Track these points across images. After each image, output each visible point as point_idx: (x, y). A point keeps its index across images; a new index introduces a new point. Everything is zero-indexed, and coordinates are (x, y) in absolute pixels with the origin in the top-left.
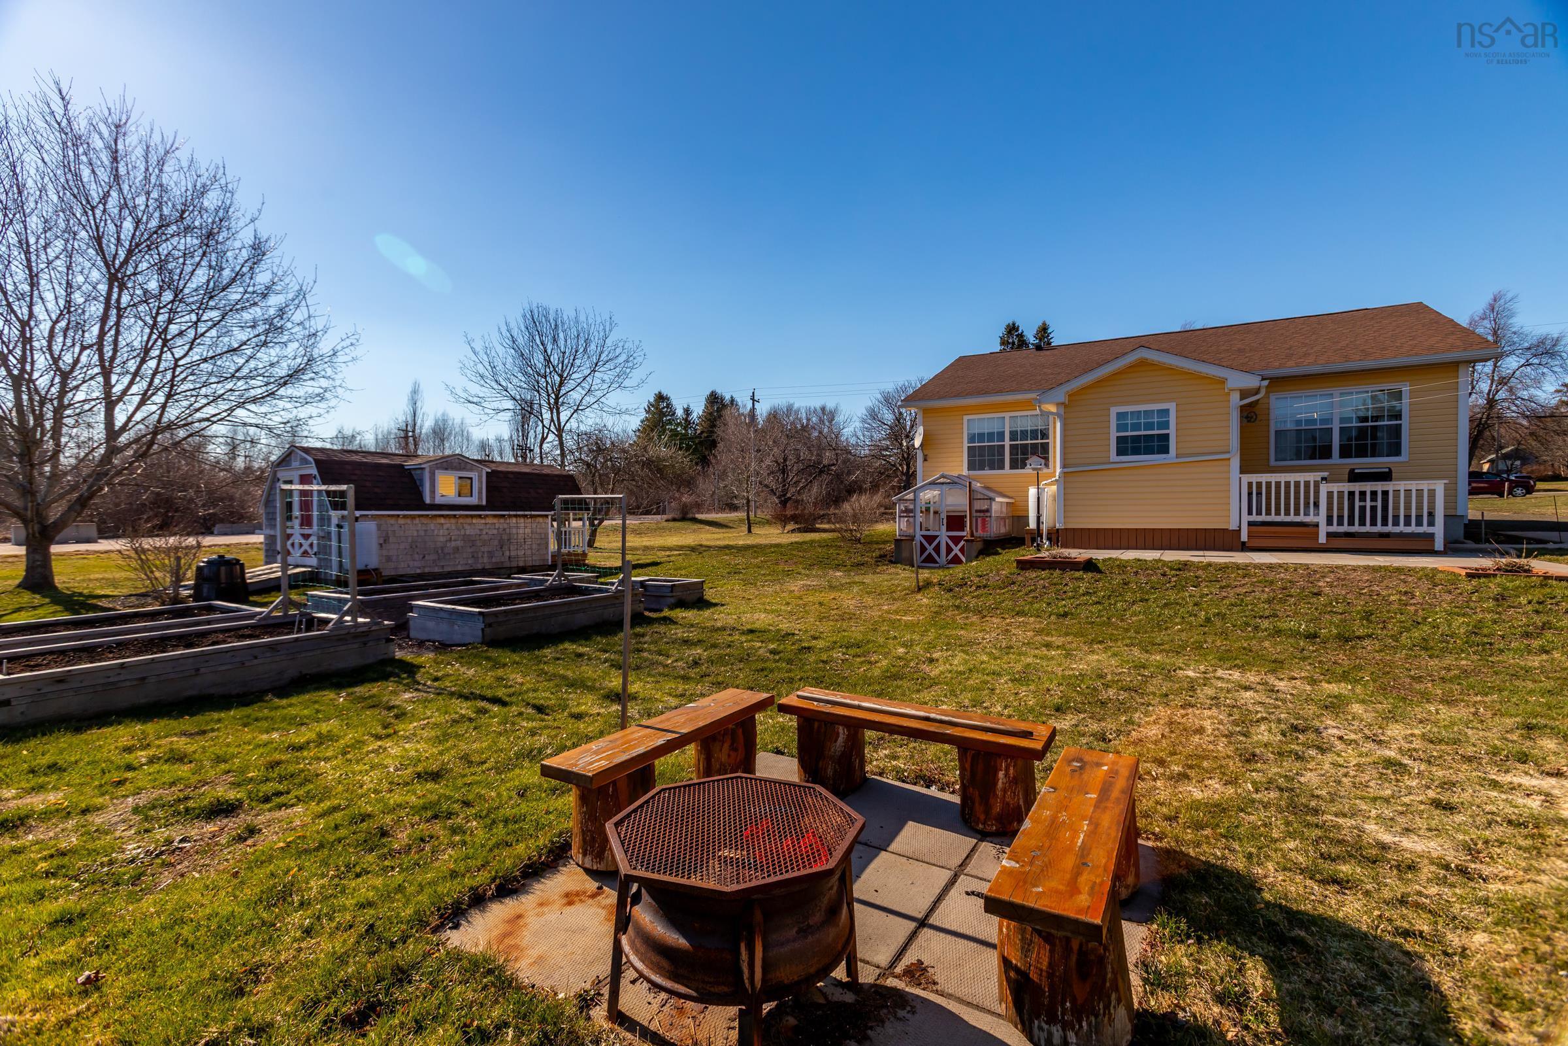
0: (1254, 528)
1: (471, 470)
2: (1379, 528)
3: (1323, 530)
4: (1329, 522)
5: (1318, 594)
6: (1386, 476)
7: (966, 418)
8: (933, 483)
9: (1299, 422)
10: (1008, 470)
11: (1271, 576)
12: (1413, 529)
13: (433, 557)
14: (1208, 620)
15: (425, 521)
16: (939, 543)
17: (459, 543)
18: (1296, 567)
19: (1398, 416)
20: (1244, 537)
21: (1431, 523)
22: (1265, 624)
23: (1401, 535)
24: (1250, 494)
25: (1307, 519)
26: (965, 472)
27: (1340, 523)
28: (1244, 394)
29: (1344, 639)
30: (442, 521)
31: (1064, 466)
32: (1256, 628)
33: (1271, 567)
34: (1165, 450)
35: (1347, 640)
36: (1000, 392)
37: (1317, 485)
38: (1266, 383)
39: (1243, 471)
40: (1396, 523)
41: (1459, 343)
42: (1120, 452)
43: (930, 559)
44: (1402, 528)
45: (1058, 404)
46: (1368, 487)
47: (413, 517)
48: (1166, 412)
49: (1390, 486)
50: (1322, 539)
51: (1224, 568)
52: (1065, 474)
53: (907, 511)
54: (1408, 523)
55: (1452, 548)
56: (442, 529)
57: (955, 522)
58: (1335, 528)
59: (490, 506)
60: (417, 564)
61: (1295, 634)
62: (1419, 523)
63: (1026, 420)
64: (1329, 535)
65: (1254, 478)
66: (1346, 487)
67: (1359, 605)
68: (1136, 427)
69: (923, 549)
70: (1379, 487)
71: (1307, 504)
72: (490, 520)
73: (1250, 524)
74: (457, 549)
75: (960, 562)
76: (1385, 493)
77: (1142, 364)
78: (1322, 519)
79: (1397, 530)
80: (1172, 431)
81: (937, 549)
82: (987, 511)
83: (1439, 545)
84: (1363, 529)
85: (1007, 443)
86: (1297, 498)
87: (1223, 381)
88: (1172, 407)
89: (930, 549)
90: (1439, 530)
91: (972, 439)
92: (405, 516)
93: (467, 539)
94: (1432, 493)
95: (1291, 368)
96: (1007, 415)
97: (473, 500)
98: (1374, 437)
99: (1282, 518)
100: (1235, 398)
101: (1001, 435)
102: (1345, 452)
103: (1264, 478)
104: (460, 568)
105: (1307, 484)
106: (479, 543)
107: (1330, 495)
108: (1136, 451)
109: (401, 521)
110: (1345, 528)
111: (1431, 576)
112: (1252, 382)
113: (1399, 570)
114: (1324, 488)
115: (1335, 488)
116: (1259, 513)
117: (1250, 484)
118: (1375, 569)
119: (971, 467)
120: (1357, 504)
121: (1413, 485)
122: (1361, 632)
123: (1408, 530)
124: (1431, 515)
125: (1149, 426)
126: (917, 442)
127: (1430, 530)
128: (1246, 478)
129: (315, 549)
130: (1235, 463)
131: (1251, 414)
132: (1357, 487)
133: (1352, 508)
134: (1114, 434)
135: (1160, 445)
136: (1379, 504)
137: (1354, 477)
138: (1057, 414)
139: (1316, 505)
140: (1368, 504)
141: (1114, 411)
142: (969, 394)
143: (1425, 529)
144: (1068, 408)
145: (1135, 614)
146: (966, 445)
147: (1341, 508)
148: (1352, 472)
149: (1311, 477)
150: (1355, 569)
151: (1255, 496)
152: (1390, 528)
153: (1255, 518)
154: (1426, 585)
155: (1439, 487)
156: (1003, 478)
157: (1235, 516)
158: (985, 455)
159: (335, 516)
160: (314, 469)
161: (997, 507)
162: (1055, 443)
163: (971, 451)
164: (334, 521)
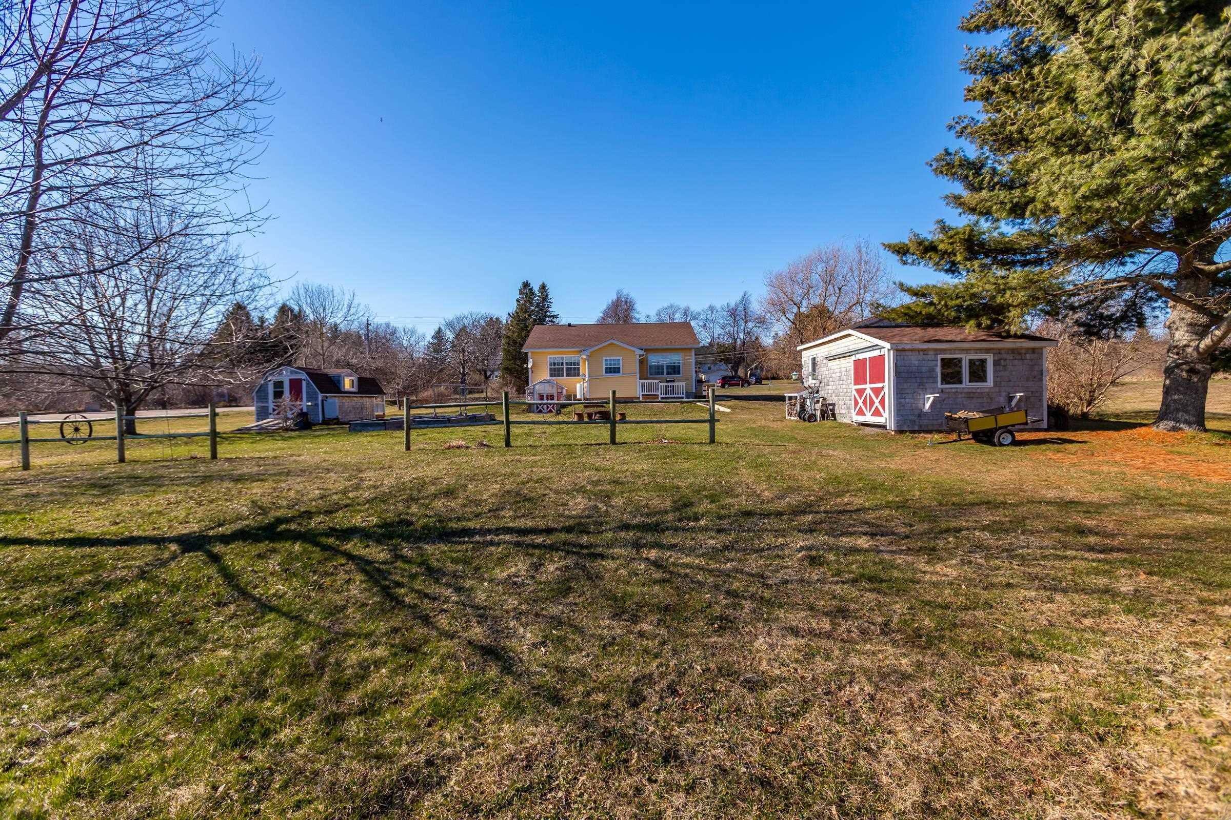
0: (643, 397)
1: (353, 376)
2: (672, 396)
3: (659, 397)
4: (661, 394)
6: (673, 381)
7: (551, 357)
8: (540, 382)
9: (655, 364)
10: (565, 377)
13: (344, 414)
16: (544, 406)
17: (351, 409)
19: (679, 363)
20: (641, 399)
21: (683, 395)
24: (642, 386)
25: (656, 394)
26: (548, 378)
27: (664, 394)
28: (640, 356)
30: (348, 398)
31: (589, 377)
34: (619, 372)
36: (562, 347)
37: (658, 383)
38: (646, 353)
39: (640, 379)
40: (676, 394)
41: (692, 342)
42: (606, 373)
43: (540, 412)
45: (587, 355)
46: (669, 384)
47: (341, 397)
48: (619, 360)
49: (676, 384)
50: (659, 399)
52: (589, 380)
53: (530, 393)
54: (678, 394)
56: (348, 402)
57: (550, 397)
58: (662, 396)
59: (360, 392)
62: (680, 395)
63: (574, 357)
64: (661, 398)
65: (643, 381)
66: (665, 384)
68: (610, 364)
69: (537, 408)
70: (672, 384)
71: (656, 389)
72: (360, 398)
73: (642, 395)
74: (350, 411)
75: (552, 412)
76: (674, 386)
77: (612, 344)
78: (659, 394)
79: (676, 396)
80: (621, 366)
81: (542, 408)
82: (561, 393)
84: (669, 396)
85: (565, 367)
86: (653, 387)
87: (634, 352)
88: (620, 358)
89: (540, 408)
91: (551, 365)
92: (337, 396)
93: (353, 407)
94: (683, 386)
95: (652, 346)
96: (565, 356)
97: (353, 390)
98: (674, 369)
99: (650, 393)
100: (638, 357)
101: (562, 364)
102: (668, 373)
103: (645, 381)
105: (656, 383)
106: (356, 409)
107: (661, 386)
108: (611, 372)
109: (338, 398)
110: (664, 396)
112: (642, 352)
114: (660, 384)
115: (662, 384)
116: (644, 392)
117: (642, 383)
119: (551, 376)
120: (667, 389)
121: (681, 384)
123: (678, 396)
124: (683, 392)
125: (614, 364)
126: (530, 366)
128: (641, 381)
129: (305, 411)
130: (638, 376)
131: (642, 362)
132: (667, 384)
134: (604, 367)
135: (616, 370)
136: (672, 389)
137: (667, 381)
138: (587, 359)
139: (658, 389)
140: (670, 389)
141: (604, 359)
142: (550, 348)
144: (590, 356)
146: (549, 367)
147: (663, 390)
149: (657, 381)
151: (644, 388)
152: (674, 396)
155: (684, 384)
156: (564, 380)
157: (638, 393)
158: (556, 371)
159: (320, 396)
160: (303, 376)
161: (564, 391)
162: (585, 369)
163: (551, 369)
164: (320, 398)
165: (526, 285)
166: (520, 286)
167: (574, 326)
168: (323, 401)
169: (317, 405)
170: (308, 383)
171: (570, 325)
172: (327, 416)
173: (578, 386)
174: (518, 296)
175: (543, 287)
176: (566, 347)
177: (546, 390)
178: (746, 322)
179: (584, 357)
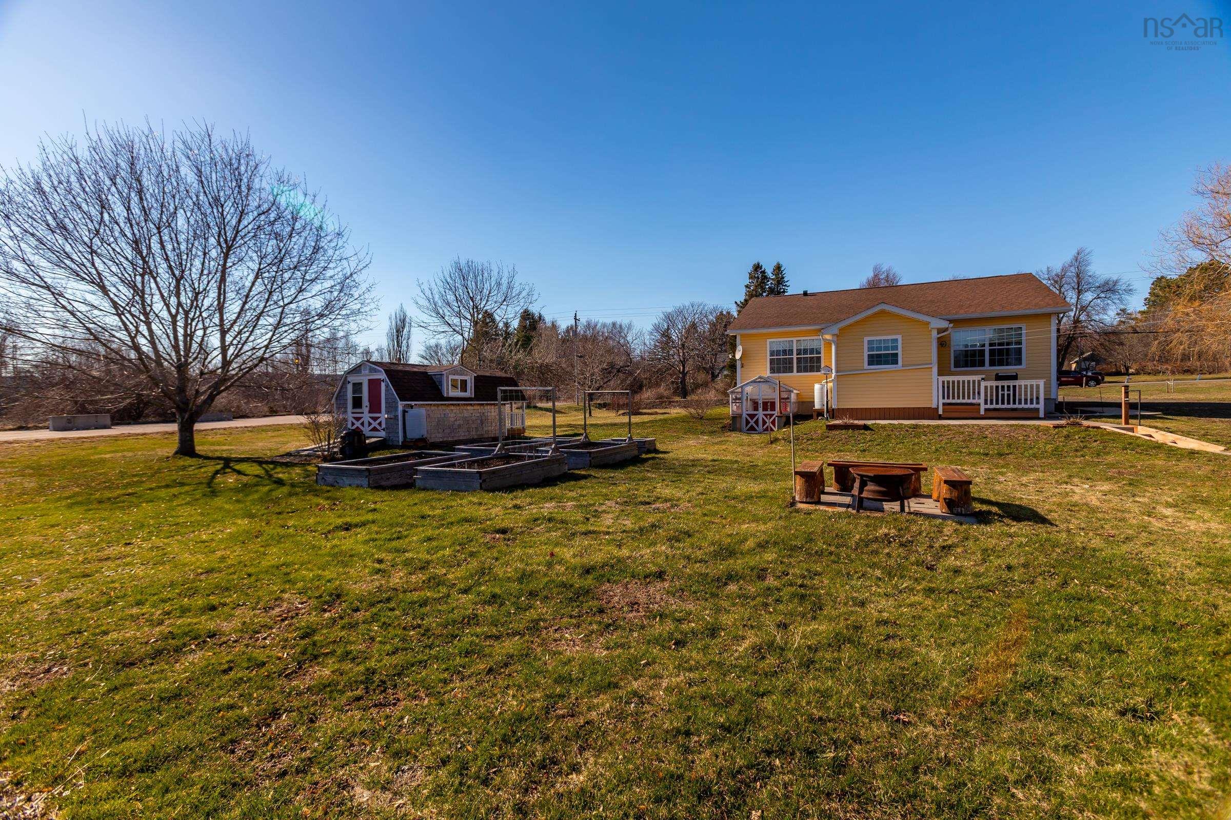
0: (946, 407)
1: (466, 375)
2: (1011, 406)
3: (983, 407)
4: (986, 403)
5: (986, 437)
6: (1015, 377)
7: (768, 341)
8: (754, 382)
9: (967, 346)
10: (795, 373)
11: (962, 430)
12: (1029, 406)
13: (447, 431)
14: (937, 450)
15: (444, 408)
16: (758, 419)
17: (461, 422)
18: (973, 426)
19: (1020, 343)
20: (941, 412)
21: (1038, 403)
22: (964, 450)
23: (1023, 409)
24: (943, 387)
25: (974, 401)
26: (768, 374)
27: (991, 403)
28: (940, 331)
29: (1000, 455)
30: (452, 408)
31: (837, 371)
32: (961, 452)
33: (960, 426)
34: (896, 362)
35: (1002, 455)
36: (790, 325)
37: (979, 382)
38: (951, 325)
39: (940, 374)
40: (1020, 403)
41: (1051, 302)
42: (870, 363)
43: (752, 429)
44: (1023, 406)
45: (833, 335)
46: (1006, 383)
47: (438, 405)
48: (896, 340)
49: (1017, 383)
50: (982, 412)
51: (938, 426)
52: (837, 376)
53: (736, 399)
54: (1026, 403)
55: (1048, 416)
56: (453, 413)
57: (769, 405)
58: (989, 406)
59: (477, 398)
60: (440, 435)
61: (978, 454)
62: (1032, 403)
63: (809, 341)
64: (986, 410)
65: (946, 378)
66: (994, 383)
67: (1005, 441)
68: (879, 349)
69: (747, 422)
70: (1011, 383)
71: (974, 393)
72: (476, 407)
73: (944, 404)
74: (459, 426)
75: (772, 430)
76: (1014, 387)
77: (883, 312)
78: (982, 401)
79: (1020, 406)
80: (900, 352)
81: (757, 422)
82: (788, 398)
83: (1042, 415)
84: (1003, 406)
85: (795, 356)
86: (969, 389)
87: (928, 323)
88: (899, 337)
89: (752, 422)
90: (1041, 406)
91: (772, 354)
92: (434, 405)
93: (465, 419)
94: (1038, 387)
95: (962, 315)
96: (794, 339)
97: (467, 394)
98: (1008, 354)
99: (961, 401)
100: (934, 333)
101: (790, 352)
102: (993, 363)
103: (951, 378)
104: (461, 438)
105: (974, 382)
106: (471, 422)
107: (986, 387)
108: (879, 363)
109: (433, 408)
110: (994, 406)
111: (1037, 428)
112: (944, 324)
113: (1023, 426)
114: (983, 384)
115: (989, 384)
116: (948, 398)
117: (943, 382)
118: (1011, 426)
119: (773, 370)
120: (1000, 392)
121: (1028, 382)
122: (1007, 452)
123: (1026, 406)
124: (1038, 398)
125: (886, 348)
126: (738, 356)
127: (1037, 406)
128: (941, 379)
129: (384, 426)
130: (935, 370)
131: (943, 343)
132: (1000, 383)
133: (997, 395)
134: (866, 353)
135: (892, 359)
136: (1011, 392)
137: (998, 378)
138: (834, 341)
139: (979, 393)
140: (1006, 392)
141: (866, 339)
142: (770, 327)
143: (1034, 406)
144: (839, 337)
145: (899, 449)
146: (769, 357)
147: (991, 395)
148: (997, 375)
149: (977, 378)
150: (1001, 426)
151: (947, 390)
152: (1017, 406)
153: (946, 401)
154: (1035, 432)
155: (1041, 383)
156: (795, 379)
157: (935, 400)
158: (781, 364)
159: (401, 405)
160: (383, 376)
161: (793, 397)
162: (830, 358)
163: (772, 361)
164: (400, 408)
165: (757, 267)
166: (750, 269)
167: (813, 295)
168: (404, 412)
169: (396, 417)
170: (387, 386)
171: (805, 294)
172: (410, 435)
173: (817, 387)
174: (747, 282)
175: (778, 269)
176: (796, 325)
177: (765, 393)
178: (1080, 292)
179: (828, 337)
